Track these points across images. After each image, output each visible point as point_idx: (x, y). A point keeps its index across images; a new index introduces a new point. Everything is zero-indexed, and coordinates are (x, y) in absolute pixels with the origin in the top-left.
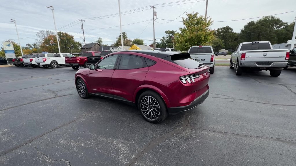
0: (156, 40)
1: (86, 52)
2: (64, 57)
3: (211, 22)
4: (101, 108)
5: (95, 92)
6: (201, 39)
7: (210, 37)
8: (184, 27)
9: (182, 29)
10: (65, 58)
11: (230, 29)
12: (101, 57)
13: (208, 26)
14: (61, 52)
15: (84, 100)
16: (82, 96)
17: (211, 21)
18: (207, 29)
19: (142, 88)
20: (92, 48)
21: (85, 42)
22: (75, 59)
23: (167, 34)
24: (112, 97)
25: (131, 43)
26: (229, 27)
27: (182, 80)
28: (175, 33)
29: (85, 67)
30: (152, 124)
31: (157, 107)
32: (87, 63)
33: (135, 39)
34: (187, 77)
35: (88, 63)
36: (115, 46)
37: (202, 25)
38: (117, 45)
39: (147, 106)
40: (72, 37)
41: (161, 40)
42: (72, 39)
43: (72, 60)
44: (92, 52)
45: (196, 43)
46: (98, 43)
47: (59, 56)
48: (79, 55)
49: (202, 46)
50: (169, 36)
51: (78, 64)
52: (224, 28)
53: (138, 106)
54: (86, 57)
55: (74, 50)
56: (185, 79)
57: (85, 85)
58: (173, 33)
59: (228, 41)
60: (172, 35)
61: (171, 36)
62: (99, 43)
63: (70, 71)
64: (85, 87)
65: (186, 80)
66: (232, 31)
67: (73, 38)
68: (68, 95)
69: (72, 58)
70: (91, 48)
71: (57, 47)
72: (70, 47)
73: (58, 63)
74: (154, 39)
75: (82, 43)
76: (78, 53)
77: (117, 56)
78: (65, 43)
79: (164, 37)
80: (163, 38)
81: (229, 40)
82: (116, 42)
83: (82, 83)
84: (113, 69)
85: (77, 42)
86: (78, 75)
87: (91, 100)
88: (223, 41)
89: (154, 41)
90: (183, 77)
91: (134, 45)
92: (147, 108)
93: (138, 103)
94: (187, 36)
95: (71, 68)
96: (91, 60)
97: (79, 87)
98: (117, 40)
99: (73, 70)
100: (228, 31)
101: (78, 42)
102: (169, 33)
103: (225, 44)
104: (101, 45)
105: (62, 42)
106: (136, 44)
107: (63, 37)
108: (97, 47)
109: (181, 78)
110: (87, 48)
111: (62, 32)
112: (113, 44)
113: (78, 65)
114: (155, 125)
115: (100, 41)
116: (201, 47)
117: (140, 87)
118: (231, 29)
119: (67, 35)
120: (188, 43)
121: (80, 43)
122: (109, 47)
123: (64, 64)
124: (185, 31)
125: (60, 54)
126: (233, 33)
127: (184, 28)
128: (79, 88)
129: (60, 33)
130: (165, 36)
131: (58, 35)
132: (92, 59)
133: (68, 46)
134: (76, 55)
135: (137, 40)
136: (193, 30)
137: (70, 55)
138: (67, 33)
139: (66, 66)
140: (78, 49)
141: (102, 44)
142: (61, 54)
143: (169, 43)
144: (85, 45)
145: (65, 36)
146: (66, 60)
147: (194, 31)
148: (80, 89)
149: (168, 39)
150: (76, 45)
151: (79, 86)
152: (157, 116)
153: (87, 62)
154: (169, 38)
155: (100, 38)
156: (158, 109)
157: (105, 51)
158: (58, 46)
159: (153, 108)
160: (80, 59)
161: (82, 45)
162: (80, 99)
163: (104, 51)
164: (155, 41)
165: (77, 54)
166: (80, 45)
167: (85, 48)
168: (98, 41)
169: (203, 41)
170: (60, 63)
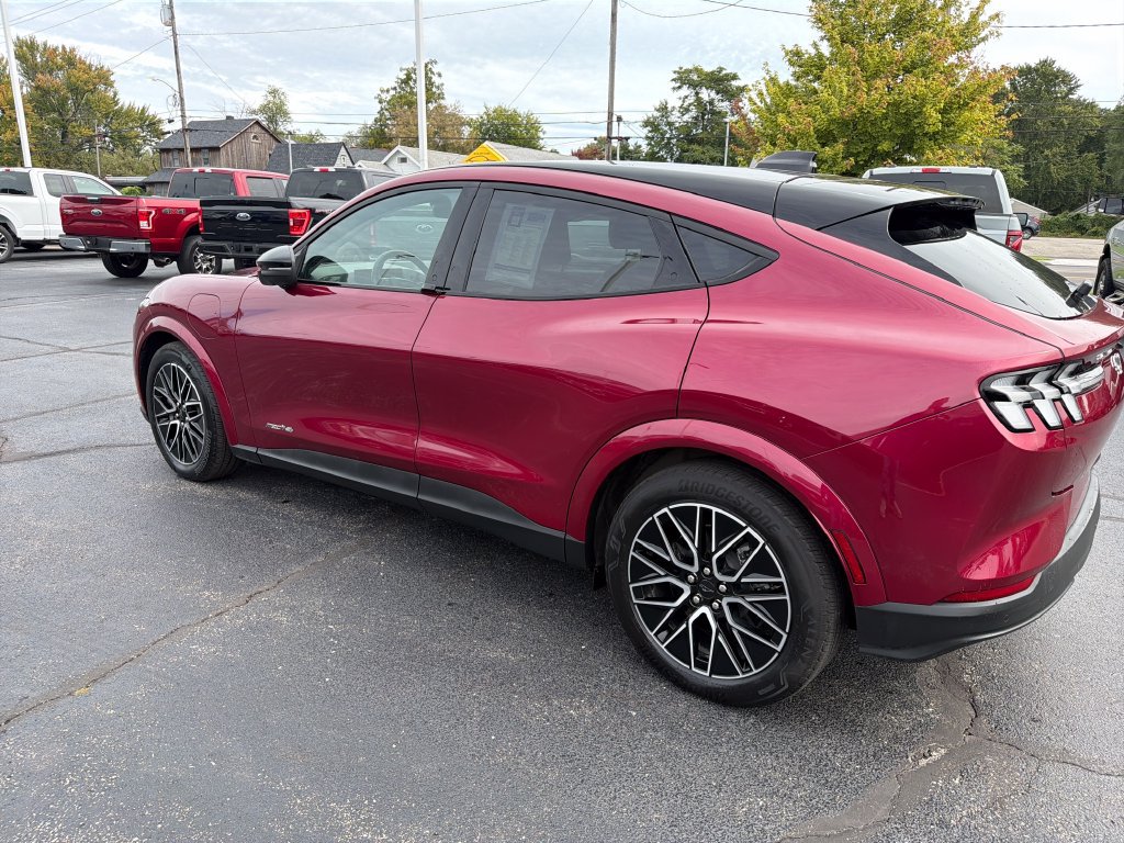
0: (619, 119)
1: (196, 170)
2: (57, 195)
3: (986, 24)
4: (321, 559)
5: (280, 441)
6: (920, 126)
7: (977, 114)
8: (815, 45)
9: (798, 54)
10: (57, 201)
11: (1063, 81)
12: (288, 205)
13: (968, 48)
14: (34, 166)
15: (193, 496)
16: (181, 465)
17: (983, 18)
18: (961, 65)
19: (651, 440)
20: (223, 152)
21: (183, 110)
22: (128, 208)
23: (685, 91)
24: (407, 484)
25: (466, 131)
26: (1056, 65)
27: (999, 405)
28: (734, 83)
29: (186, 268)
30: (713, 710)
31: (763, 592)
32: (199, 240)
33: (492, 106)
34: (1037, 384)
35: (206, 238)
36: (364, 146)
37: (928, 34)
38: (378, 140)
39: (683, 575)
40: (104, 77)
41: (647, 123)
42: (102, 87)
43: (106, 217)
44: (232, 174)
45: (885, 146)
46: (261, 118)
47: (22, 189)
48: (143, 186)
49: (944, 169)
50: (699, 100)
51: (141, 246)
52: (1026, 72)
53: (610, 568)
54: (195, 203)
55: (114, 159)
56: (1025, 396)
57: (206, 386)
58: (720, 82)
59: (1047, 152)
60: (713, 94)
61: (711, 102)
62: (272, 120)
63: (95, 283)
64: (204, 400)
65: (1027, 405)
66: (1071, 91)
67: (109, 84)
68: (82, 449)
69: (103, 201)
70: (218, 149)
71: (8, 135)
72: (90, 140)
73: (14, 236)
74: (610, 114)
75: (165, 117)
76: (140, 179)
77: (453, 196)
78: (61, 108)
79: (663, 109)
80: (657, 114)
81: (1049, 147)
82: (370, 121)
83: (182, 376)
84: (424, 292)
85: (130, 109)
86: (157, 321)
87: (242, 495)
88: (1019, 148)
89: (609, 129)
90: (1012, 377)
91: (487, 143)
92: (681, 591)
93: (612, 542)
94: (835, 100)
95: (97, 267)
96: (228, 225)
97: (164, 399)
98: (378, 107)
99: (109, 282)
100: (1048, 92)
101: (138, 105)
102: (693, 85)
103: (1027, 168)
104: (282, 133)
105: (41, 102)
106: (492, 139)
107: (51, 72)
108: (256, 144)
109: (997, 386)
110: (195, 146)
111: (40, 40)
112: (355, 130)
113: (143, 250)
114: (733, 716)
115: (276, 111)
116: (937, 172)
117: (640, 432)
118: (1065, 77)
119: (71, 60)
120: (840, 147)
121: (151, 112)
122: (331, 151)
123: (55, 237)
124: (822, 68)
125: (27, 175)
126: (1079, 103)
127: (813, 52)
128: (163, 410)
129: (32, 46)
130: (674, 101)
131: (18, 57)
132: (232, 218)
133: (80, 131)
134: (126, 189)
135: (500, 112)
136: (872, 69)
137: (91, 185)
138: (73, 50)
139: (67, 254)
140: (137, 153)
141: (289, 127)
142: (38, 176)
143: (695, 147)
144: (185, 130)
145: (60, 68)
146: (65, 217)
147: (876, 75)
148: (167, 417)
149: (687, 118)
150: (128, 128)
151: (164, 391)
152: (761, 654)
153: (198, 233)
154: (694, 112)
155: (274, 92)
156: (777, 610)
157: (317, 169)
158: (14, 129)
159: (728, 593)
160: (158, 210)
161: (166, 127)
162: (168, 485)
163: (312, 171)
164: (615, 124)
165: (132, 184)
166: (152, 126)
167: (182, 150)
168: (264, 109)
169: (933, 137)
170: (25, 232)
